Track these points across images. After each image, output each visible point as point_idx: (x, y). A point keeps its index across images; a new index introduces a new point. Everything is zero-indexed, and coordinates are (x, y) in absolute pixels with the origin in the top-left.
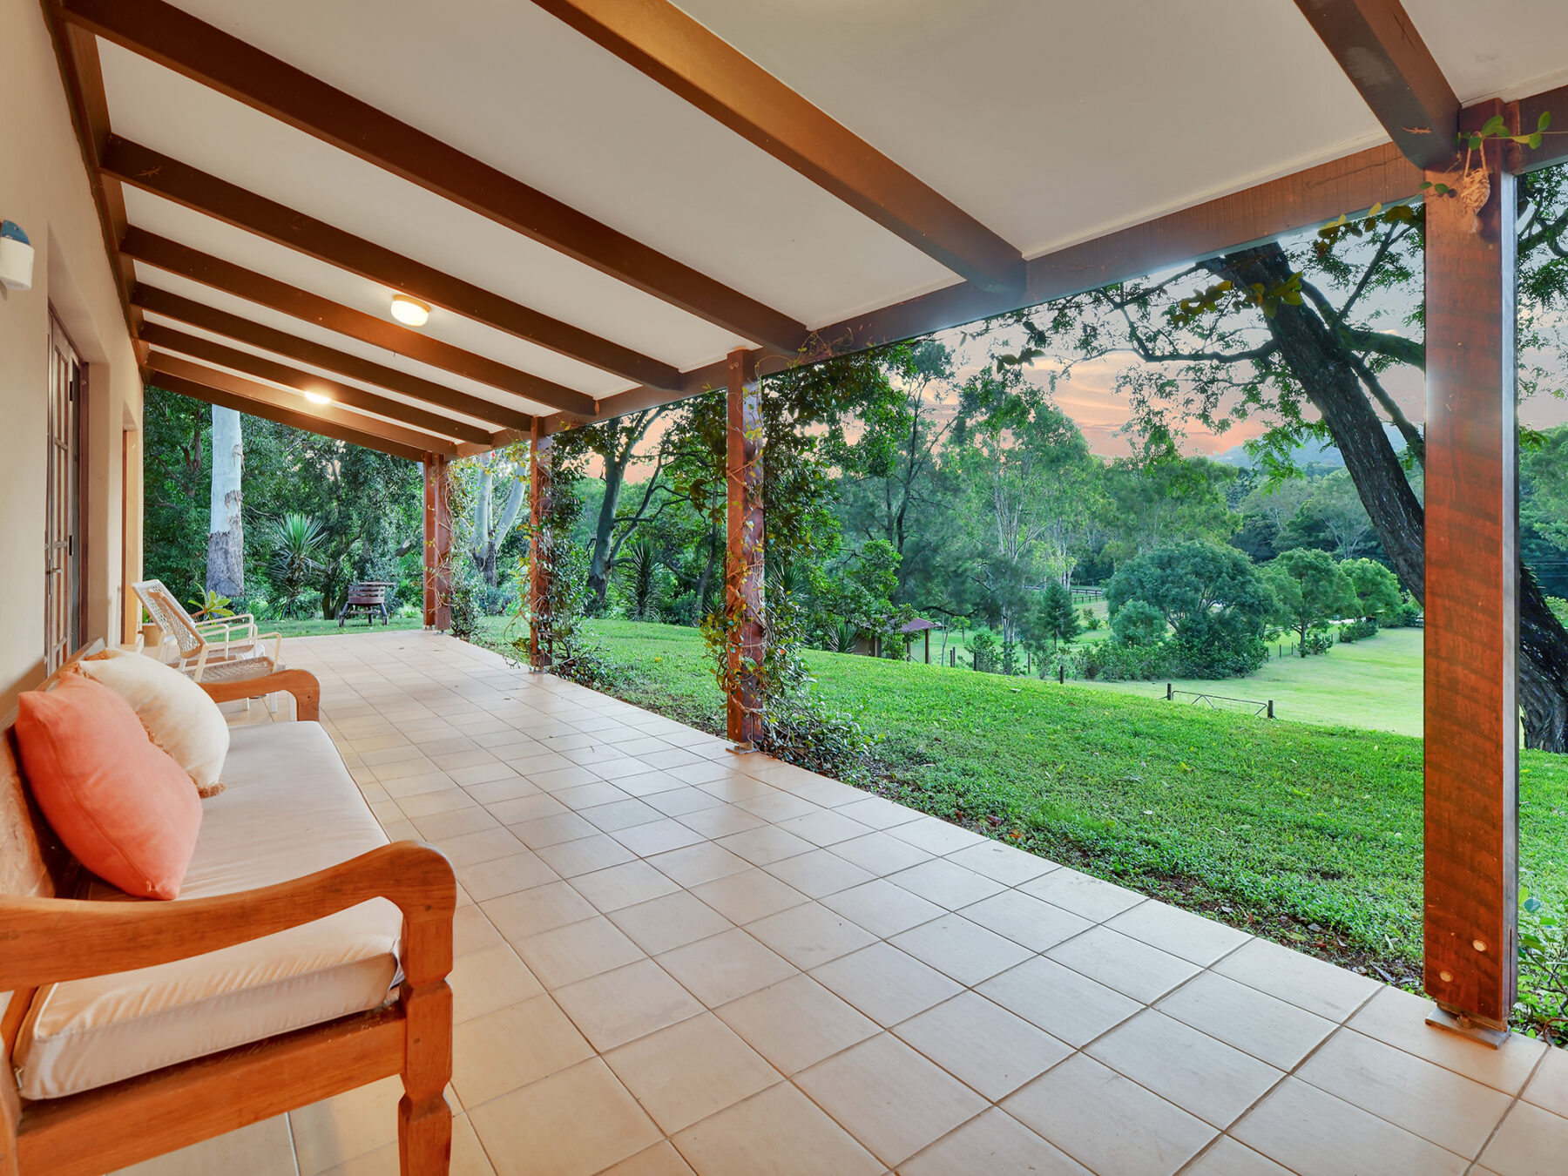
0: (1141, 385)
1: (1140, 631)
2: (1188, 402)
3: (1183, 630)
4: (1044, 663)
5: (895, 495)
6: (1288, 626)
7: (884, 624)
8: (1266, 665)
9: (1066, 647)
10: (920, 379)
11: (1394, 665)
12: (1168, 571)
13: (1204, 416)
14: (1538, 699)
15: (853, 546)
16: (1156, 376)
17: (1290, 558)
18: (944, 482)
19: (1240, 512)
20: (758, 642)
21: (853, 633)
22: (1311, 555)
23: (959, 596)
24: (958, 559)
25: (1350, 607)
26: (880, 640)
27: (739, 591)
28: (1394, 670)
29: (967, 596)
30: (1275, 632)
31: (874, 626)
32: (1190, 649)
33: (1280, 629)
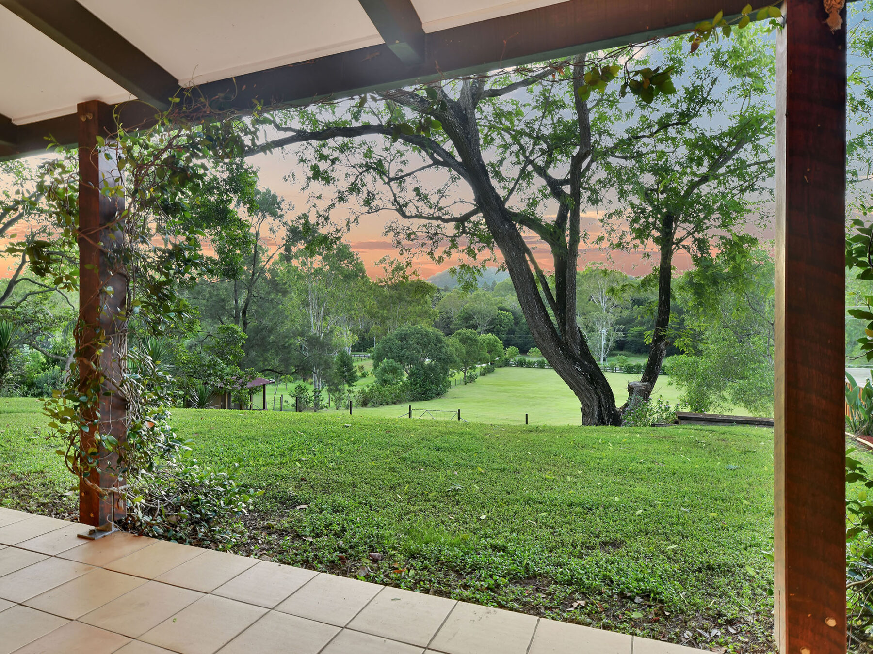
0: (399, 232)
1: (390, 376)
2: (423, 245)
3: (412, 375)
4: (339, 400)
5: (241, 293)
6: (459, 369)
7: (234, 383)
8: (450, 390)
9: (351, 388)
10: (259, 216)
11: (502, 386)
12: (405, 342)
13: (431, 254)
14: (588, 398)
15: (210, 328)
16: (406, 228)
17: (460, 334)
18: (277, 286)
19: (436, 310)
20: (121, 416)
21: (211, 392)
22: (468, 332)
23: (286, 361)
24: (286, 337)
25: (484, 358)
26: (230, 394)
27: (95, 363)
28: (503, 388)
29: (292, 361)
30: (454, 372)
31: (226, 385)
32: (415, 385)
33: (455, 371)
